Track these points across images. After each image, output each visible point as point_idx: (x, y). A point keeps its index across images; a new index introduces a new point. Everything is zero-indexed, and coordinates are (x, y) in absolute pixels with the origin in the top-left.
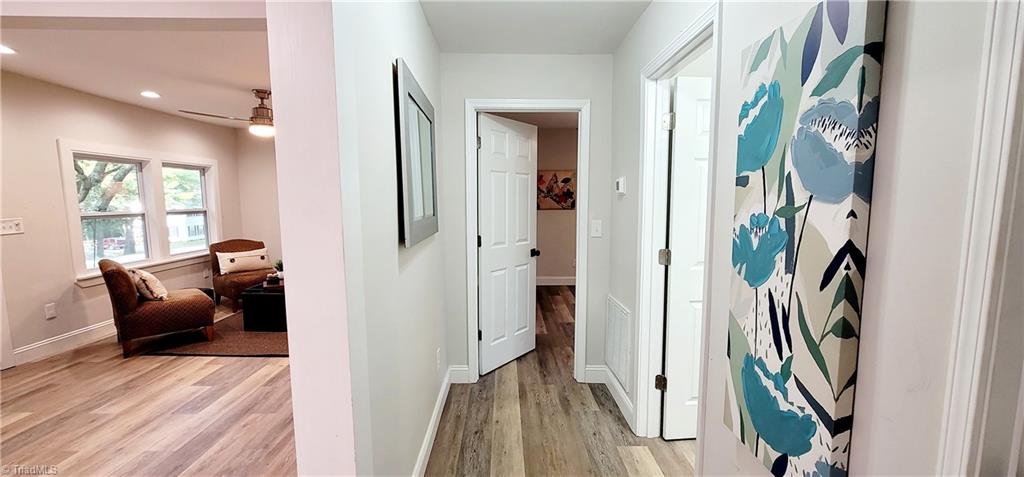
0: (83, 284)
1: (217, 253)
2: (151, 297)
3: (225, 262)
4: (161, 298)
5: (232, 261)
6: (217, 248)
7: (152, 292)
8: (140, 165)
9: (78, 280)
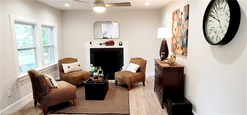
0: (19, 80)
1: (62, 64)
2: (52, 86)
3: (66, 68)
4: (57, 87)
5: (69, 67)
6: (61, 62)
7: (53, 85)
8: (33, 26)
9: (18, 79)
